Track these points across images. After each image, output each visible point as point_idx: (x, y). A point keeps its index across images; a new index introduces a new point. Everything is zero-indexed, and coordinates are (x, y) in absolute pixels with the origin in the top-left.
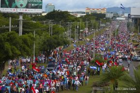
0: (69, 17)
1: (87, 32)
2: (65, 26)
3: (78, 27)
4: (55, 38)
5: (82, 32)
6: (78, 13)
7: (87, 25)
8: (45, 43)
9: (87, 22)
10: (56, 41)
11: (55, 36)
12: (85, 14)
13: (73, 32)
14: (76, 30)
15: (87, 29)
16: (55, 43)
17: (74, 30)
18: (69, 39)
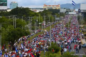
0: (30, 12)
1: (45, 24)
2: (27, 20)
3: (37, 21)
4: (18, 30)
5: (40, 25)
6: (37, 9)
7: (45, 19)
8: (10, 34)
9: (45, 17)
10: (19, 32)
11: (18, 28)
12: (43, 10)
13: (33, 25)
14: (35, 23)
15: (45, 22)
16: (18, 34)
17: (34, 23)
18: (30, 30)
